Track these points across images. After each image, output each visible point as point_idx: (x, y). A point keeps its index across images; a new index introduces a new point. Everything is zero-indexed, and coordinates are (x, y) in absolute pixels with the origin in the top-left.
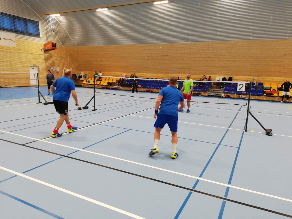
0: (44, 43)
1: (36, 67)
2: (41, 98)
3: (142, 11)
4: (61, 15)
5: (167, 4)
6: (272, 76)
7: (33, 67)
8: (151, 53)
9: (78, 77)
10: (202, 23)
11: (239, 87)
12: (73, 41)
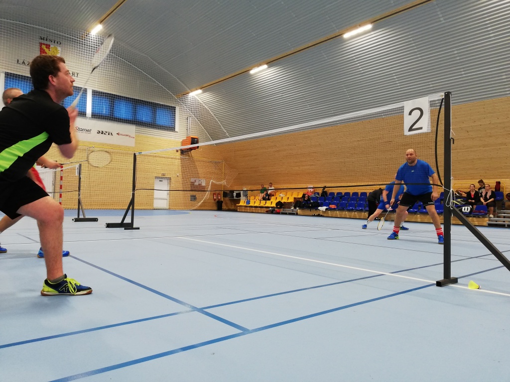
0: (181, 140)
1: (165, 178)
3: (326, 58)
4: (204, 91)
5: (372, 33)
7: (160, 178)
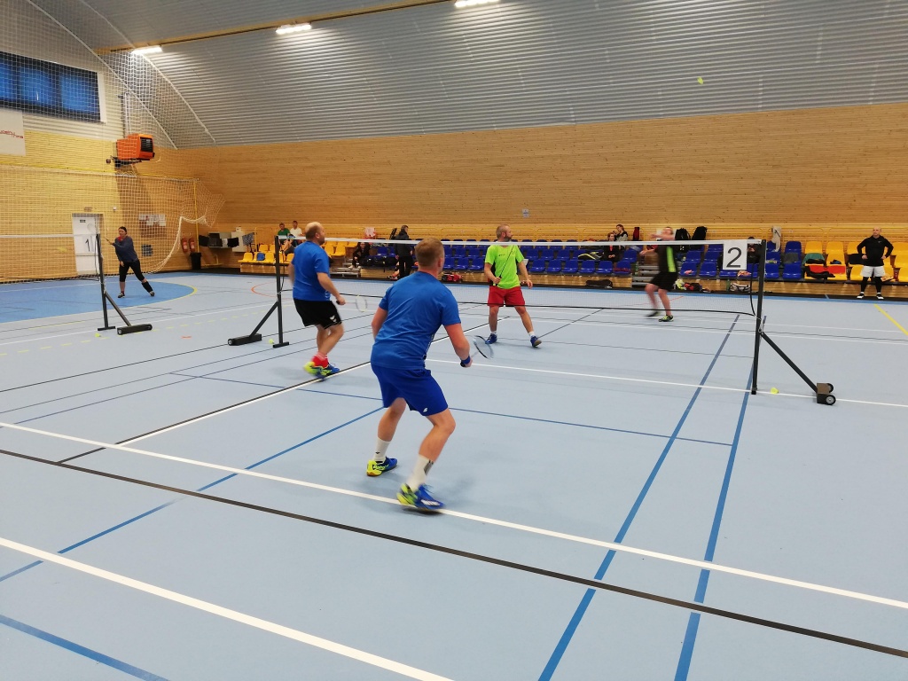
0: (115, 141)
1: (92, 216)
2: (111, 312)
3: (419, 30)
4: (165, 51)
5: (498, 6)
6: (826, 220)
7: (82, 215)
8: (453, 161)
9: (225, 241)
10: (608, 61)
11: (727, 258)
12: (206, 130)
